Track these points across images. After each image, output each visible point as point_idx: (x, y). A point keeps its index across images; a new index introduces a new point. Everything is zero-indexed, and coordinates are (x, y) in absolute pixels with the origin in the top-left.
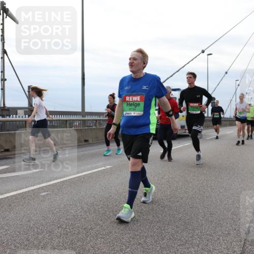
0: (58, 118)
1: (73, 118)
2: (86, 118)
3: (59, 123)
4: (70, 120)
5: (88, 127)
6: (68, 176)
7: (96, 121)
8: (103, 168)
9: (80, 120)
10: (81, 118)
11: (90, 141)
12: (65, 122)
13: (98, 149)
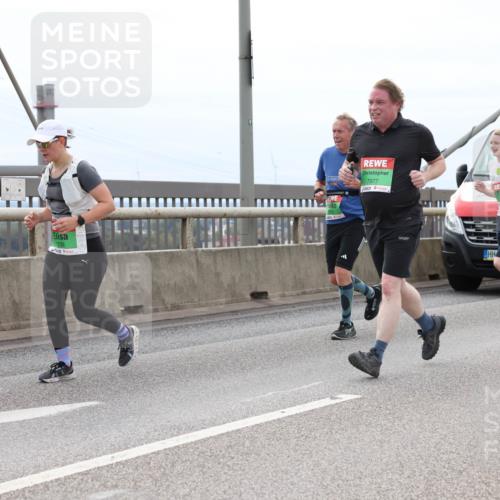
0: (153, 208)
1: (209, 209)
2: (258, 209)
3: (157, 227)
4: (198, 217)
5: (266, 242)
6: (191, 429)
7: (296, 219)
8: (327, 402)
9: (235, 217)
10: (240, 209)
11: (274, 298)
12: (179, 224)
13: (304, 327)
